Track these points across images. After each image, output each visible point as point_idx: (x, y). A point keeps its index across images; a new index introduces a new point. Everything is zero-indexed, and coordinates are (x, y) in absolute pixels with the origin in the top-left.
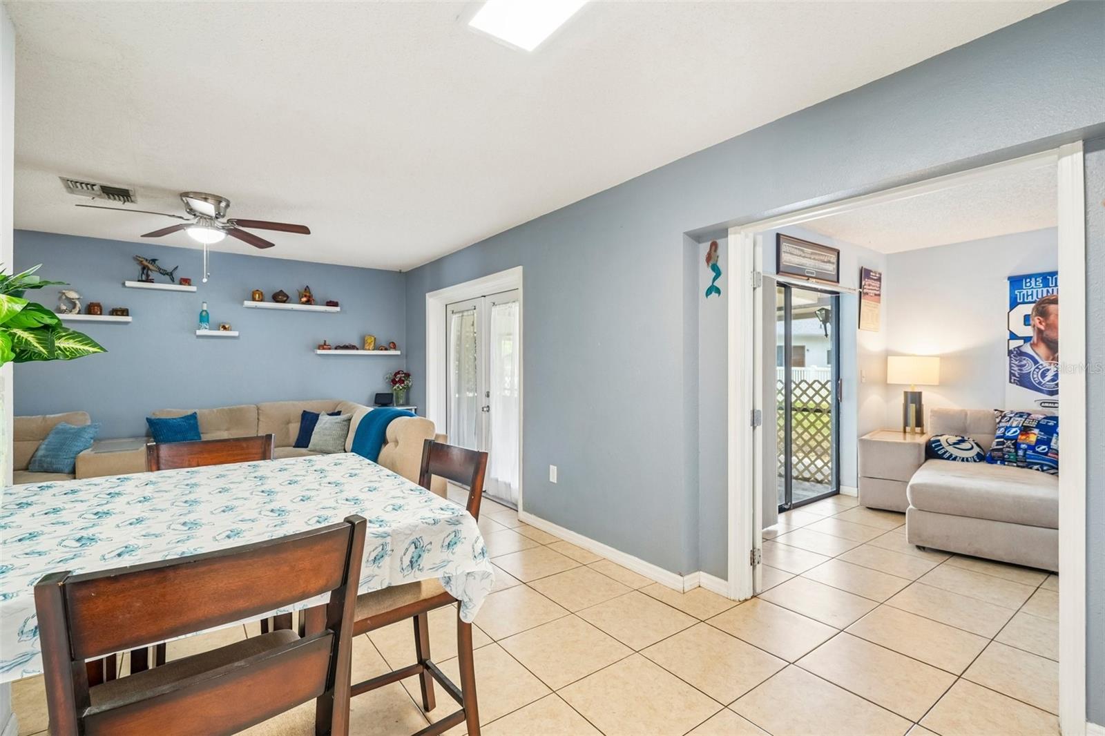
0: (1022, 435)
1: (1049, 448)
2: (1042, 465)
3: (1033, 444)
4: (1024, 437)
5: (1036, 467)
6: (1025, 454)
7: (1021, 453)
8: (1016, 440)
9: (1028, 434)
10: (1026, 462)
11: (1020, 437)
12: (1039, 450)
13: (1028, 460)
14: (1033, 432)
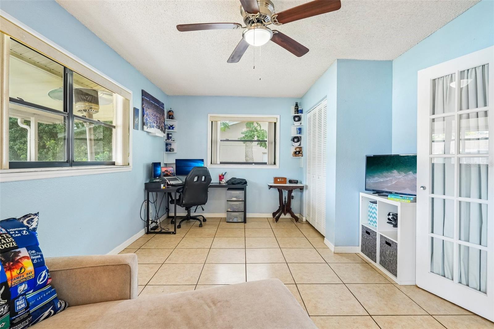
0: (10, 269)
1: (48, 271)
2: (52, 303)
3: (32, 275)
4: (15, 272)
5: (46, 313)
6: (27, 301)
7: (20, 304)
8: (5, 284)
9: (18, 262)
10: (29, 315)
11: (8, 274)
12: (39, 283)
13: (31, 311)
14: (21, 255)
